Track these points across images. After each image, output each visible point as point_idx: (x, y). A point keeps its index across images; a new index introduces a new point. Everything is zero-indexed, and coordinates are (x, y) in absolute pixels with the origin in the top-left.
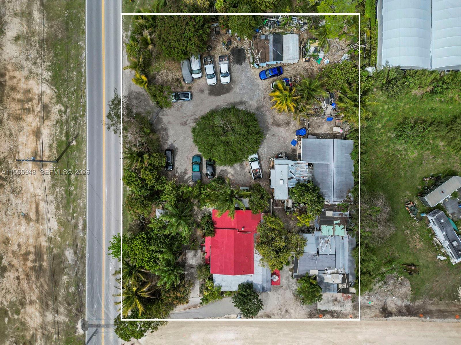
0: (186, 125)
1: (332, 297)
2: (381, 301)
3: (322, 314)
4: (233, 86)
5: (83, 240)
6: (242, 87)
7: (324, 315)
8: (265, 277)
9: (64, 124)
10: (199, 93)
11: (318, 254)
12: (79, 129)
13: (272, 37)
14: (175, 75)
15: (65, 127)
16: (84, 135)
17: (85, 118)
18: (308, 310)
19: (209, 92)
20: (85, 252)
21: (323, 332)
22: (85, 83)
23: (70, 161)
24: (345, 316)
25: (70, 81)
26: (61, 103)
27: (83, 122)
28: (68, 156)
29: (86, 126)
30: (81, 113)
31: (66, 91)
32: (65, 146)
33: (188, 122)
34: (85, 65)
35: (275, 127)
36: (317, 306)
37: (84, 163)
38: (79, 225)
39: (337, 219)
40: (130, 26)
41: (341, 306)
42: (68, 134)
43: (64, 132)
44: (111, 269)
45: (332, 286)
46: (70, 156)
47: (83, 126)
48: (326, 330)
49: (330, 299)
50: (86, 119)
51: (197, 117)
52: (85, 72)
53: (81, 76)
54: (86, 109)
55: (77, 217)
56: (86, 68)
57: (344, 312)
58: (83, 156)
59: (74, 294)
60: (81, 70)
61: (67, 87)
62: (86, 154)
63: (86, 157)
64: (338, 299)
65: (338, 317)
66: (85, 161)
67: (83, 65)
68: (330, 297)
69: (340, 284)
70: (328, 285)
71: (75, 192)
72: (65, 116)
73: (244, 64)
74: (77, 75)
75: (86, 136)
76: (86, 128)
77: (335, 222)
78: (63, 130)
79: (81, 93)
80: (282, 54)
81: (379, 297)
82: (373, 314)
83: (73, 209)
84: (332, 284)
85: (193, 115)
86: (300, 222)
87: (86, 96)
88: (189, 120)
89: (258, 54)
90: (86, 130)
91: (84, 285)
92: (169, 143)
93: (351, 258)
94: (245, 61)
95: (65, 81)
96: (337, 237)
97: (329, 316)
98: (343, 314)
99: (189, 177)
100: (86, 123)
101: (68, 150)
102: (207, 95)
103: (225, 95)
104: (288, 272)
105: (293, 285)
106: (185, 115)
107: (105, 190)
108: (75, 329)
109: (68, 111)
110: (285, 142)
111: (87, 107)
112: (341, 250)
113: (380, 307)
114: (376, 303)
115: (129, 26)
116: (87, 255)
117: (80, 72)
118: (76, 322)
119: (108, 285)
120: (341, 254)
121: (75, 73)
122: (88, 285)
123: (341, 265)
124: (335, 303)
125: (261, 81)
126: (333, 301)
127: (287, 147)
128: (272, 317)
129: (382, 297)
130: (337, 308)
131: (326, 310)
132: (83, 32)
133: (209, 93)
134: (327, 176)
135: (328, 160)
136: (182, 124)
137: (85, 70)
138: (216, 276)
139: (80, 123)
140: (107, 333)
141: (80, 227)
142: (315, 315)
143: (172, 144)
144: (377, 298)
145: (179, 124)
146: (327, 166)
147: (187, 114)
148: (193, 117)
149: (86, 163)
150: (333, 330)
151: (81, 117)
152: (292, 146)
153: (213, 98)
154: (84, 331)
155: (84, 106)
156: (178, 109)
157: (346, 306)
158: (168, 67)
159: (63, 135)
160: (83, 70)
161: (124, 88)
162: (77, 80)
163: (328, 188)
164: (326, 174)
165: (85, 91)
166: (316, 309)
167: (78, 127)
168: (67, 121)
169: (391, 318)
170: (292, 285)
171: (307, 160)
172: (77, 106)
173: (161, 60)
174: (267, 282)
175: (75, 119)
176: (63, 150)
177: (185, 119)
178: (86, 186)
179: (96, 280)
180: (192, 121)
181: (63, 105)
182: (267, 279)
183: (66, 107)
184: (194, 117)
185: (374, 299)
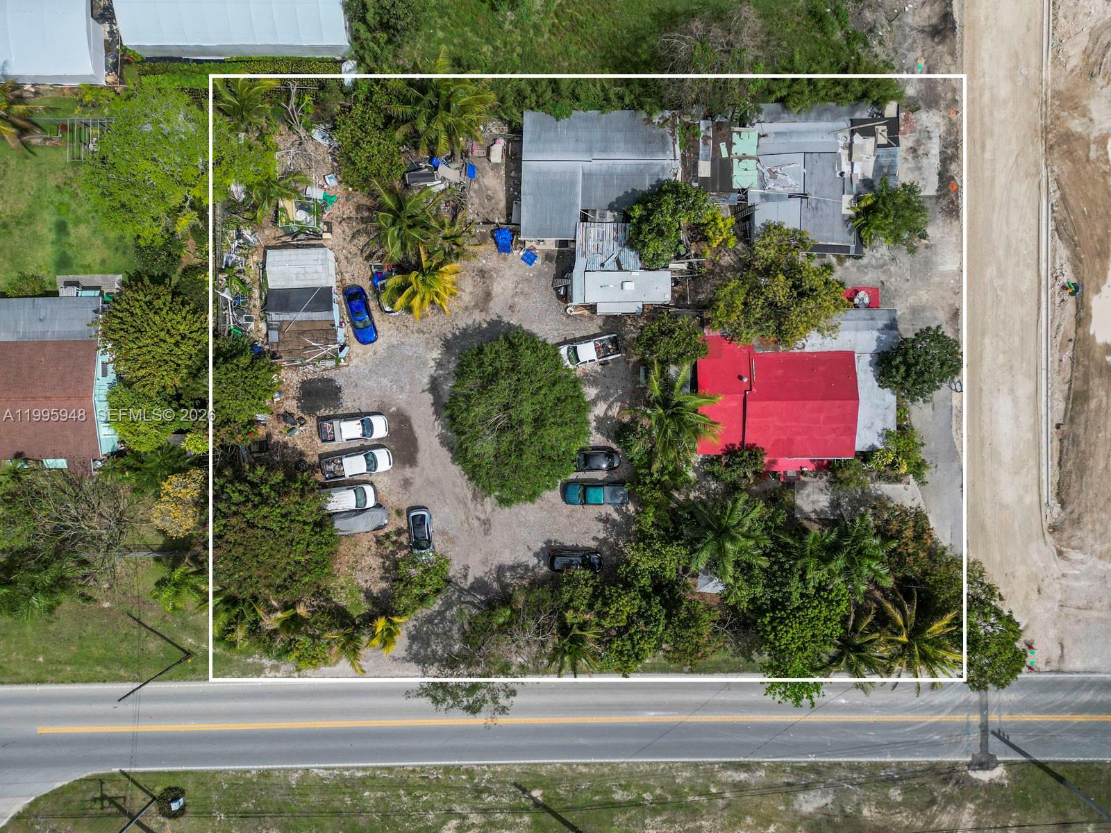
0: (489, 520)
1: (906, 159)
2: (915, 42)
3: (949, 183)
4: (393, 409)
5: (775, 768)
6: (395, 387)
7: (952, 178)
8: (862, 323)
9: (491, 819)
10: (412, 489)
11: (803, 196)
12: (503, 783)
13: (273, 314)
14: (369, 549)
15: (499, 816)
16: (518, 770)
17: (476, 768)
18: (940, 219)
19: (408, 466)
20: (805, 765)
21: (993, 179)
22: (390, 769)
23: (580, 803)
24: (953, 129)
25: (387, 805)
26: (441, 827)
27: (485, 772)
28: (568, 809)
29: (495, 765)
30: (464, 777)
31: (410, 816)
32: (545, 817)
33: (483, 517)
34: (347, 769)
35: (491, 304)
36: (930, 197)
37: (584, 770)
38: (738, 779)
39: (716, 150)
40: (250, 660)
41: (930, 138)
42: (516, 810)
43: (510, 819)
44: (843, 701)
45: (883, 160)
46: (569, 804)
47: (494, 773)
48: (987, 174)
49: (911, 164)
50: (477, 765)
51: (470, 496)
52: (364, 769)
53: (373, 778)
54: (453, 766)
55: (718, 783)
56: (353, 768)
57: (943, 129)
58: (570, 773)
59: (906, 791)
60: (360, 779)
61: (400, 812)
62: (563, 764)
63: (570, 765)
64: (911, 145)
65: (956, 145)
66: (580, 767)
67: (347, 773)
68: (906, 165)
69: (876, 141)
70: (878, 168)
71: (658, 791)
72: (472, 816)
73: (340, 381)
74: (372, 788)
75: (520, 765)
76: (499, 765)
77: (725, 154)
78: (505, 820)
79: (415, 778)
80: (314, 289)
81: (905, 46)
82: (948, 59)
83: (700, 795)
84: (876, 161)
85: (466, 505)
86: (726, 241)
87: (422, 767)
88: (478, 514)
89: (315, 347)
90: (506, 765)
91: (885, 766)
92: (533, 561)
93: (813, 115)
94: (331, 380)
95: (385, 816)
96: (762, 150)
97: (953, 167)
98: (949, 133)
99: (616, 510)
100: (488, 766)
101: (554, 807)
102: (417, 470)
103: (416, 428)
104: (847, 268)
105: (878, 255)
106: (466, 525)
107: (650, 717)
108: (992, 787)
109: (458, 809)
110: (528, 280)
111: (448, 763)
112: (794, 140)
113: (929, 41)
114: (919, 53)
115: (249, 664)
116: (812, 759)
117: (363, 781)
118: (975, 784)
119: (884, 708)
120: (803, 140)
121: (367, 794)
122: (885, 755)
123: (830, 139)
124: (920, 152)
125: (380, 340)
126: (916, 157)
127: (540, 275)
128: (957, 306)
129: (905, 37)
130: (935, 148)
131: (940, 174)
132: (266, 774)
133: (411, 466)
134: (612, 175)
135: (574, 173)
136: (488, 530)
137: (358, 769)
138: (861, 444)
139: (489, 781)
140: (1000, 708)
141: (742, 776)
142: (952, 202)
143: (536, 555)
144: (908, 50)
145: (488, 538)
146: (587, 176)
147: (464, 518)
148: (471, 505)
149: (586, 765)
150: (988, 155)
151: (472, 779)
152: (538, 262)
153: (423, 457)
154: (998, 763)
155: (447, 770)
156: (451, 540)
157: (929, 125)
158: (349, 567)
159: (518, 821)
160: (359, 774)
161: (400, 673)
162: (382, 788)
163: (641, 173)
164: (608, 177)
165: (410, 768)
166: (938, 197)
167: (498, 785)
168: (485, 812)
169: (956, 16)
170: (877, 259)
171: (573, 225)
172: (447, 787)
173: (332, 585)
174: (872, 319)
175: (478, 792)
176: (554, 820)
177: (476, 523)
178: (642, 763)
179: (871, 737)
180: (479, 506)
181: (444, 823)
182: (865, 319)
183: (450, 814)
184: (469, 502)
185: (912, 56)
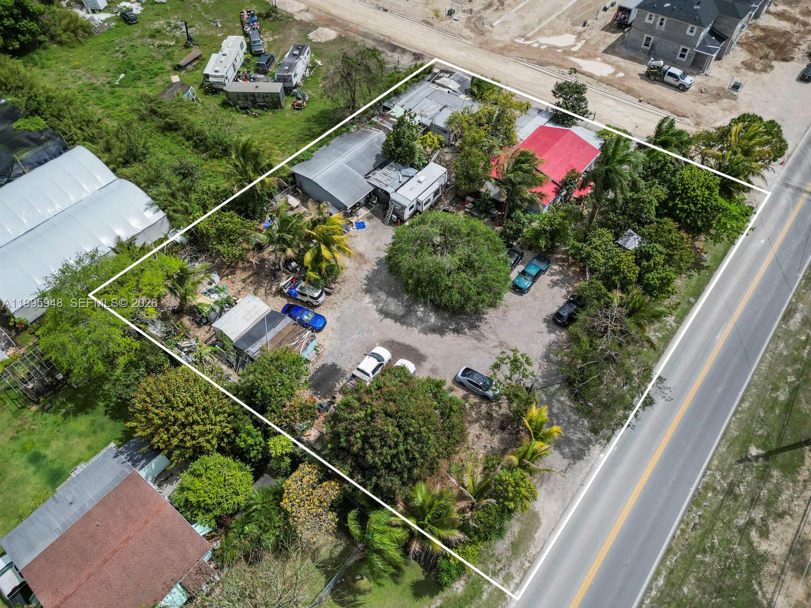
5: (799, 297)
9: (764, 501)
12: (730, 468)
13: (250, 349)
15: (764, 493)
16: (724, 450)
17: (705, 479)
22: (669, 550)
23: (778, 426)
25: (707, 580)
26: (753, 549)
27: (712, 475)
28: (780, 438)
29: (710, 463)
30: (710, 495)
31: (729, 568)
32: (780, 458)
34: (649, 589)
37: (746, 405)
40: (485, 596)
42: (764, 477)
43: (770, 486)
44: (763, 241)
46: (775, 434)
47: (717, 469)
50: (703, 476)
52: (658, 573)
53: (671, 572)
54: (694, 496)
56: (651, 582)
58: (745, 415)
60: (666, 584)
61: (722, 574)
62: (734, 415)
63: (736, 412)
66: (743, 405)
67: (654, 593)
69: (445, 77)
71: (789, 370)
72: (753, 515)
73: (329, 361)
74: (683, 581)
75: (719, 445)
76: (711, 459)
78: (769, 491)
79: (691, 535)
80: (263, 319)
84: (454, 80)
87: (682, 521)
90: (714, 455)
95: (719, 591)
99: (551, 275)
100: (708, 468)
101: (774, 446)
102: (430, 359)
109: (741, 522)
110: (372, 233)
111: (689, 497)
112: (416, 98)
115: (488, 599)
116: (801, 276)
117: (669, 583)
120: (419, 96)
121: (685, 590)
123: (428, 89)
127: (375, 227)
133: (425, 361)
134: (360, 156)
137: (654, 579)
139: (723, 478)
147: (489, 355)
149: (742, 400)
151: (714, 489)
153: (423, 350)
155: (696, 502)
159: (775, 481)
160: (661, 581)
162: (687, 572)
163: (371, 146)
165: (679, 532)
167: (732, 474)
168: (754, 502)
172: (715, 514)
174: (531, 114)
175: (731, 493)
176: (787, 454)
178: (759, 365)
180: (487, 341)
181: (751, 543)
182: (528, 117)
183: (743, 531)
